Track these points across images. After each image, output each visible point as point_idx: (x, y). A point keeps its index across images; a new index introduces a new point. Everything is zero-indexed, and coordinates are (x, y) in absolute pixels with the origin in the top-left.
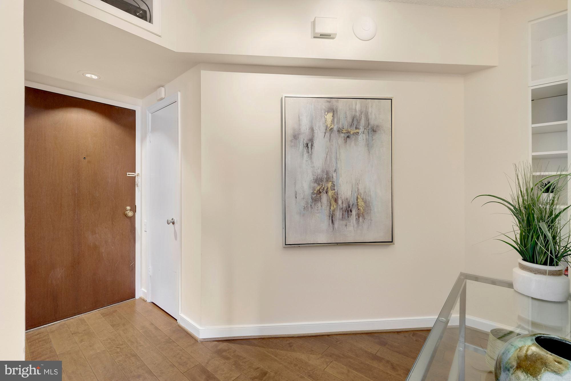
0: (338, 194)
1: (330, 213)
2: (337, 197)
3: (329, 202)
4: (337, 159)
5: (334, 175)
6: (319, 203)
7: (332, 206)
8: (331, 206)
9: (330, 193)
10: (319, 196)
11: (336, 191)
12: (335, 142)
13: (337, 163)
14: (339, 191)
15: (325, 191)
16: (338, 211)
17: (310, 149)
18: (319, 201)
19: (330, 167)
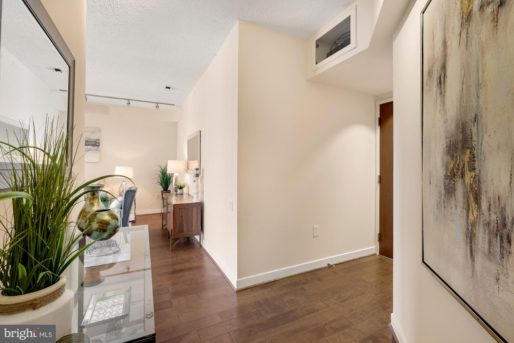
0: (481, 180)
1: (468, 229)
2: (479, 188)
3: (466, 200)
4: (478, 87)
5: (474, 130)
6: (453, 198)
7: (471, 212)
8: (468, 210)
9: (469, 175)
10: (453, 183)
11: (477, 171)
12: (476, 41)
13: (478, 97)
14: (482, 172)
15: (460, 173)
16: (481, 229)
17: (443, 84)
18: (453, 195)
19: (468, 111)
